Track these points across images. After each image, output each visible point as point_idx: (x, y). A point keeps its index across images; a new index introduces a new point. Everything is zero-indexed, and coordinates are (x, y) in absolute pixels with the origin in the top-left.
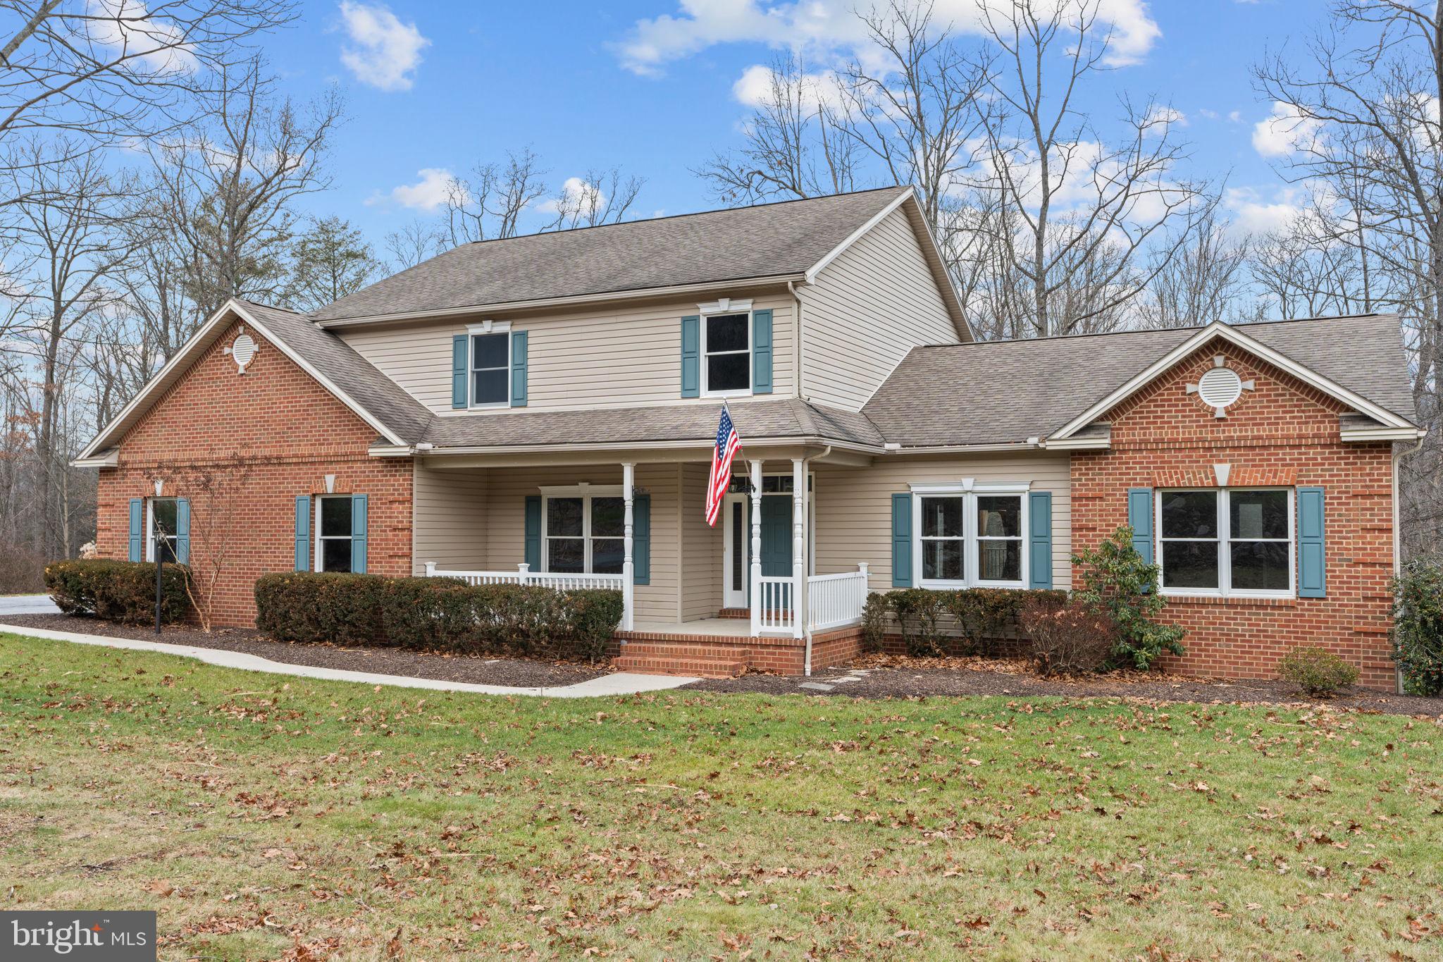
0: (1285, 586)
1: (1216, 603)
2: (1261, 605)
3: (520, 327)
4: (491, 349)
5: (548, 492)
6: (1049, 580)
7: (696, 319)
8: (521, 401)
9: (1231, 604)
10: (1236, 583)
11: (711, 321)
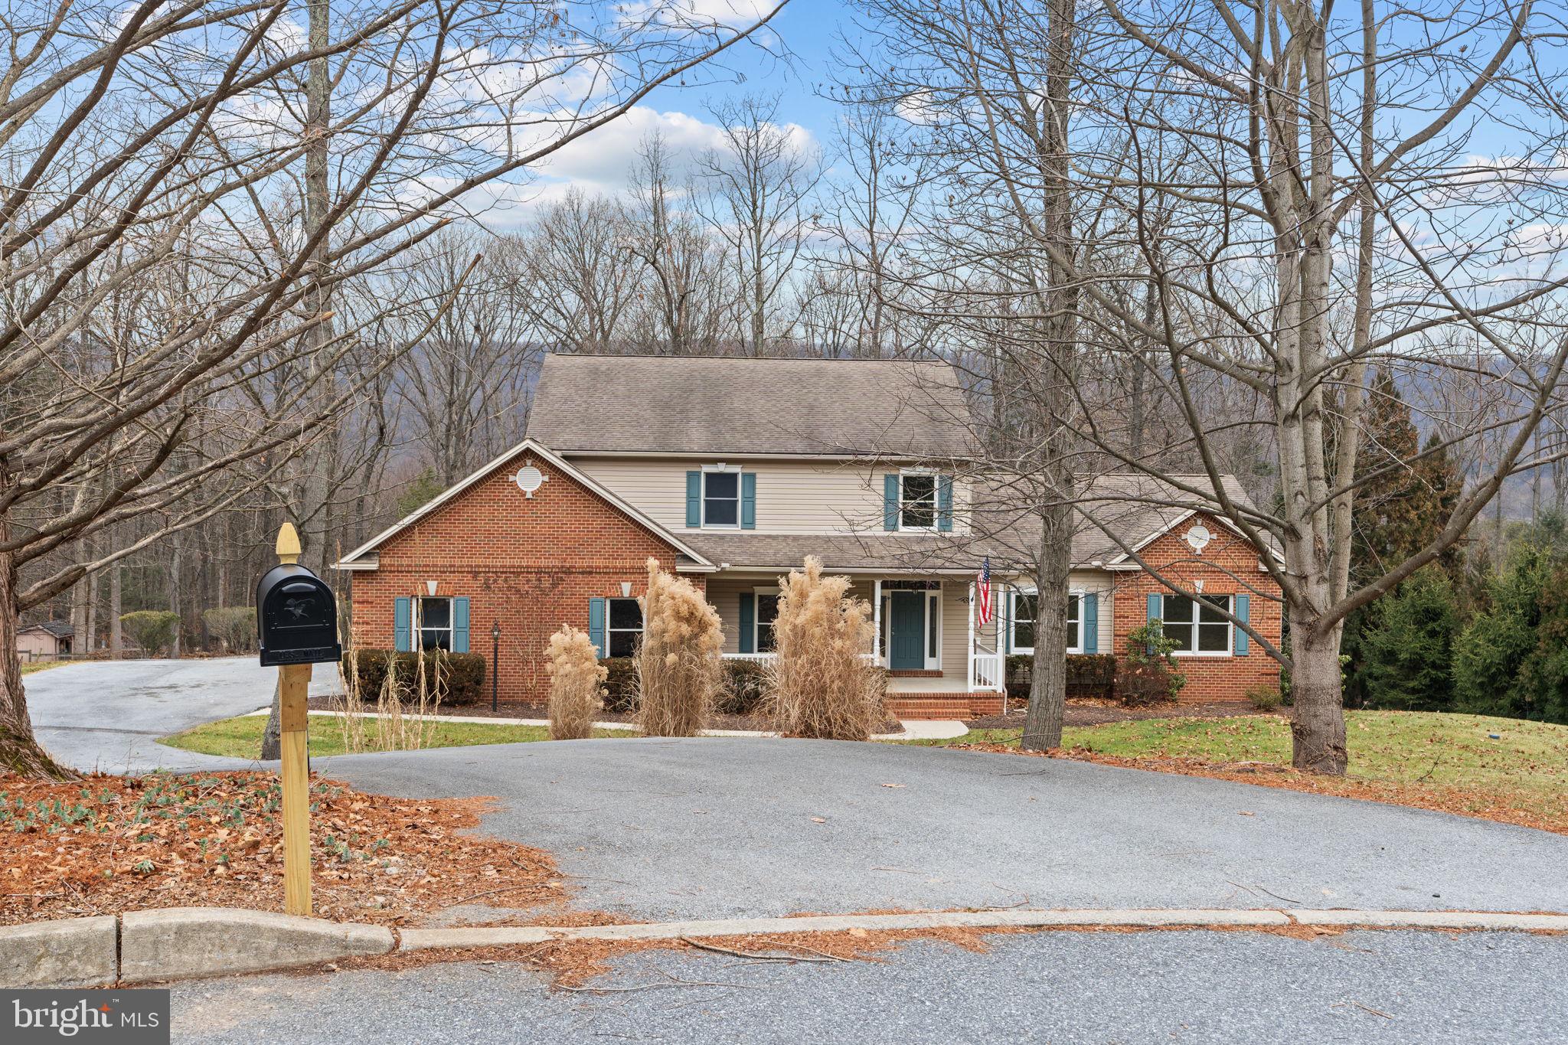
0: (1225, 648)
1: (1193, 660)
2: (1216, 660)
3: (748, 470)
4: (722, 485)
5: (759, 591)
6: (1095, 648)
7: (896, 477)
8: (750, 523)
9: (1201, 660)
10: (1200, 649)
11: (906, 479)
